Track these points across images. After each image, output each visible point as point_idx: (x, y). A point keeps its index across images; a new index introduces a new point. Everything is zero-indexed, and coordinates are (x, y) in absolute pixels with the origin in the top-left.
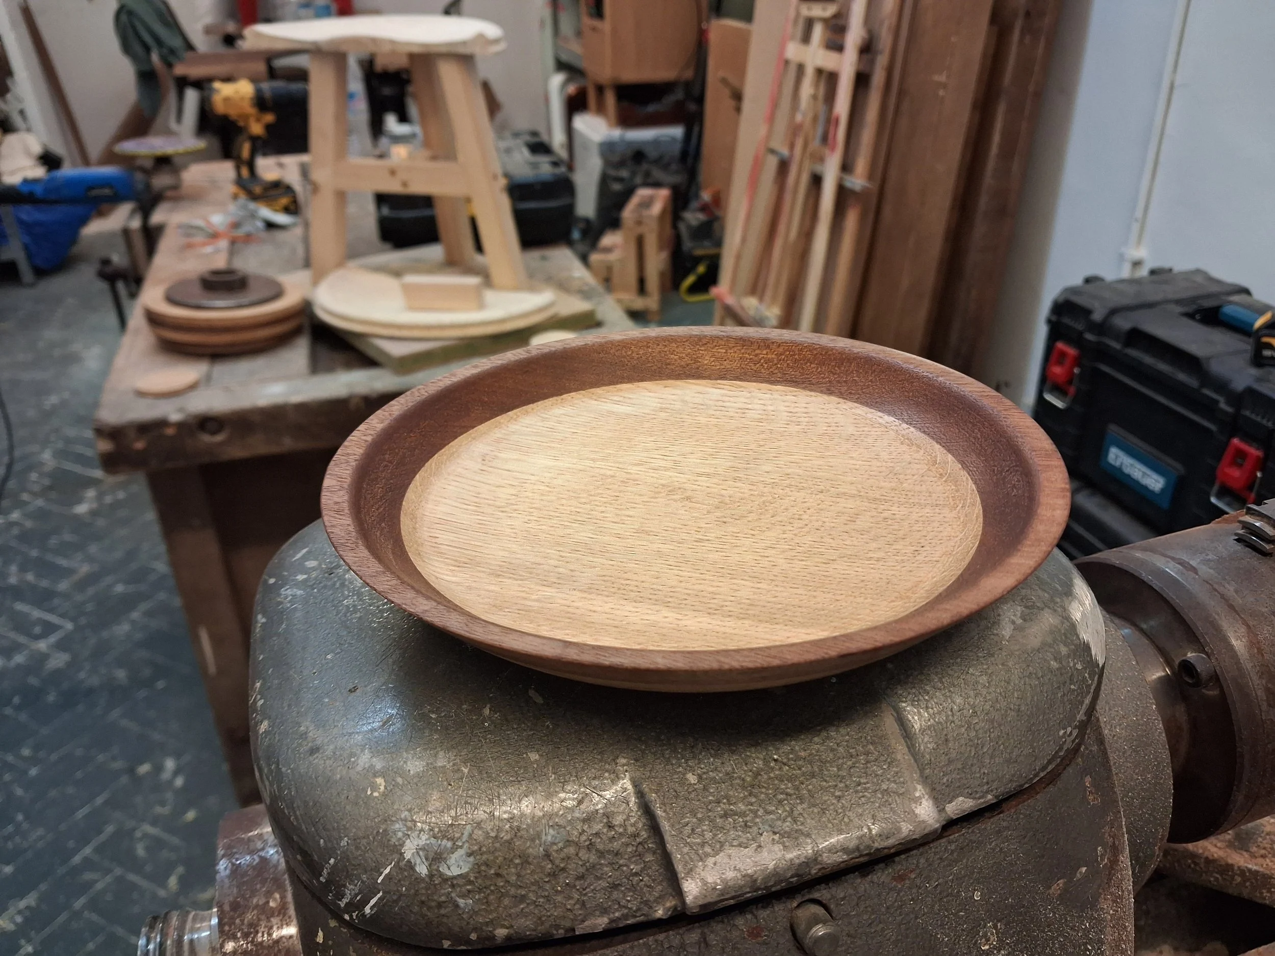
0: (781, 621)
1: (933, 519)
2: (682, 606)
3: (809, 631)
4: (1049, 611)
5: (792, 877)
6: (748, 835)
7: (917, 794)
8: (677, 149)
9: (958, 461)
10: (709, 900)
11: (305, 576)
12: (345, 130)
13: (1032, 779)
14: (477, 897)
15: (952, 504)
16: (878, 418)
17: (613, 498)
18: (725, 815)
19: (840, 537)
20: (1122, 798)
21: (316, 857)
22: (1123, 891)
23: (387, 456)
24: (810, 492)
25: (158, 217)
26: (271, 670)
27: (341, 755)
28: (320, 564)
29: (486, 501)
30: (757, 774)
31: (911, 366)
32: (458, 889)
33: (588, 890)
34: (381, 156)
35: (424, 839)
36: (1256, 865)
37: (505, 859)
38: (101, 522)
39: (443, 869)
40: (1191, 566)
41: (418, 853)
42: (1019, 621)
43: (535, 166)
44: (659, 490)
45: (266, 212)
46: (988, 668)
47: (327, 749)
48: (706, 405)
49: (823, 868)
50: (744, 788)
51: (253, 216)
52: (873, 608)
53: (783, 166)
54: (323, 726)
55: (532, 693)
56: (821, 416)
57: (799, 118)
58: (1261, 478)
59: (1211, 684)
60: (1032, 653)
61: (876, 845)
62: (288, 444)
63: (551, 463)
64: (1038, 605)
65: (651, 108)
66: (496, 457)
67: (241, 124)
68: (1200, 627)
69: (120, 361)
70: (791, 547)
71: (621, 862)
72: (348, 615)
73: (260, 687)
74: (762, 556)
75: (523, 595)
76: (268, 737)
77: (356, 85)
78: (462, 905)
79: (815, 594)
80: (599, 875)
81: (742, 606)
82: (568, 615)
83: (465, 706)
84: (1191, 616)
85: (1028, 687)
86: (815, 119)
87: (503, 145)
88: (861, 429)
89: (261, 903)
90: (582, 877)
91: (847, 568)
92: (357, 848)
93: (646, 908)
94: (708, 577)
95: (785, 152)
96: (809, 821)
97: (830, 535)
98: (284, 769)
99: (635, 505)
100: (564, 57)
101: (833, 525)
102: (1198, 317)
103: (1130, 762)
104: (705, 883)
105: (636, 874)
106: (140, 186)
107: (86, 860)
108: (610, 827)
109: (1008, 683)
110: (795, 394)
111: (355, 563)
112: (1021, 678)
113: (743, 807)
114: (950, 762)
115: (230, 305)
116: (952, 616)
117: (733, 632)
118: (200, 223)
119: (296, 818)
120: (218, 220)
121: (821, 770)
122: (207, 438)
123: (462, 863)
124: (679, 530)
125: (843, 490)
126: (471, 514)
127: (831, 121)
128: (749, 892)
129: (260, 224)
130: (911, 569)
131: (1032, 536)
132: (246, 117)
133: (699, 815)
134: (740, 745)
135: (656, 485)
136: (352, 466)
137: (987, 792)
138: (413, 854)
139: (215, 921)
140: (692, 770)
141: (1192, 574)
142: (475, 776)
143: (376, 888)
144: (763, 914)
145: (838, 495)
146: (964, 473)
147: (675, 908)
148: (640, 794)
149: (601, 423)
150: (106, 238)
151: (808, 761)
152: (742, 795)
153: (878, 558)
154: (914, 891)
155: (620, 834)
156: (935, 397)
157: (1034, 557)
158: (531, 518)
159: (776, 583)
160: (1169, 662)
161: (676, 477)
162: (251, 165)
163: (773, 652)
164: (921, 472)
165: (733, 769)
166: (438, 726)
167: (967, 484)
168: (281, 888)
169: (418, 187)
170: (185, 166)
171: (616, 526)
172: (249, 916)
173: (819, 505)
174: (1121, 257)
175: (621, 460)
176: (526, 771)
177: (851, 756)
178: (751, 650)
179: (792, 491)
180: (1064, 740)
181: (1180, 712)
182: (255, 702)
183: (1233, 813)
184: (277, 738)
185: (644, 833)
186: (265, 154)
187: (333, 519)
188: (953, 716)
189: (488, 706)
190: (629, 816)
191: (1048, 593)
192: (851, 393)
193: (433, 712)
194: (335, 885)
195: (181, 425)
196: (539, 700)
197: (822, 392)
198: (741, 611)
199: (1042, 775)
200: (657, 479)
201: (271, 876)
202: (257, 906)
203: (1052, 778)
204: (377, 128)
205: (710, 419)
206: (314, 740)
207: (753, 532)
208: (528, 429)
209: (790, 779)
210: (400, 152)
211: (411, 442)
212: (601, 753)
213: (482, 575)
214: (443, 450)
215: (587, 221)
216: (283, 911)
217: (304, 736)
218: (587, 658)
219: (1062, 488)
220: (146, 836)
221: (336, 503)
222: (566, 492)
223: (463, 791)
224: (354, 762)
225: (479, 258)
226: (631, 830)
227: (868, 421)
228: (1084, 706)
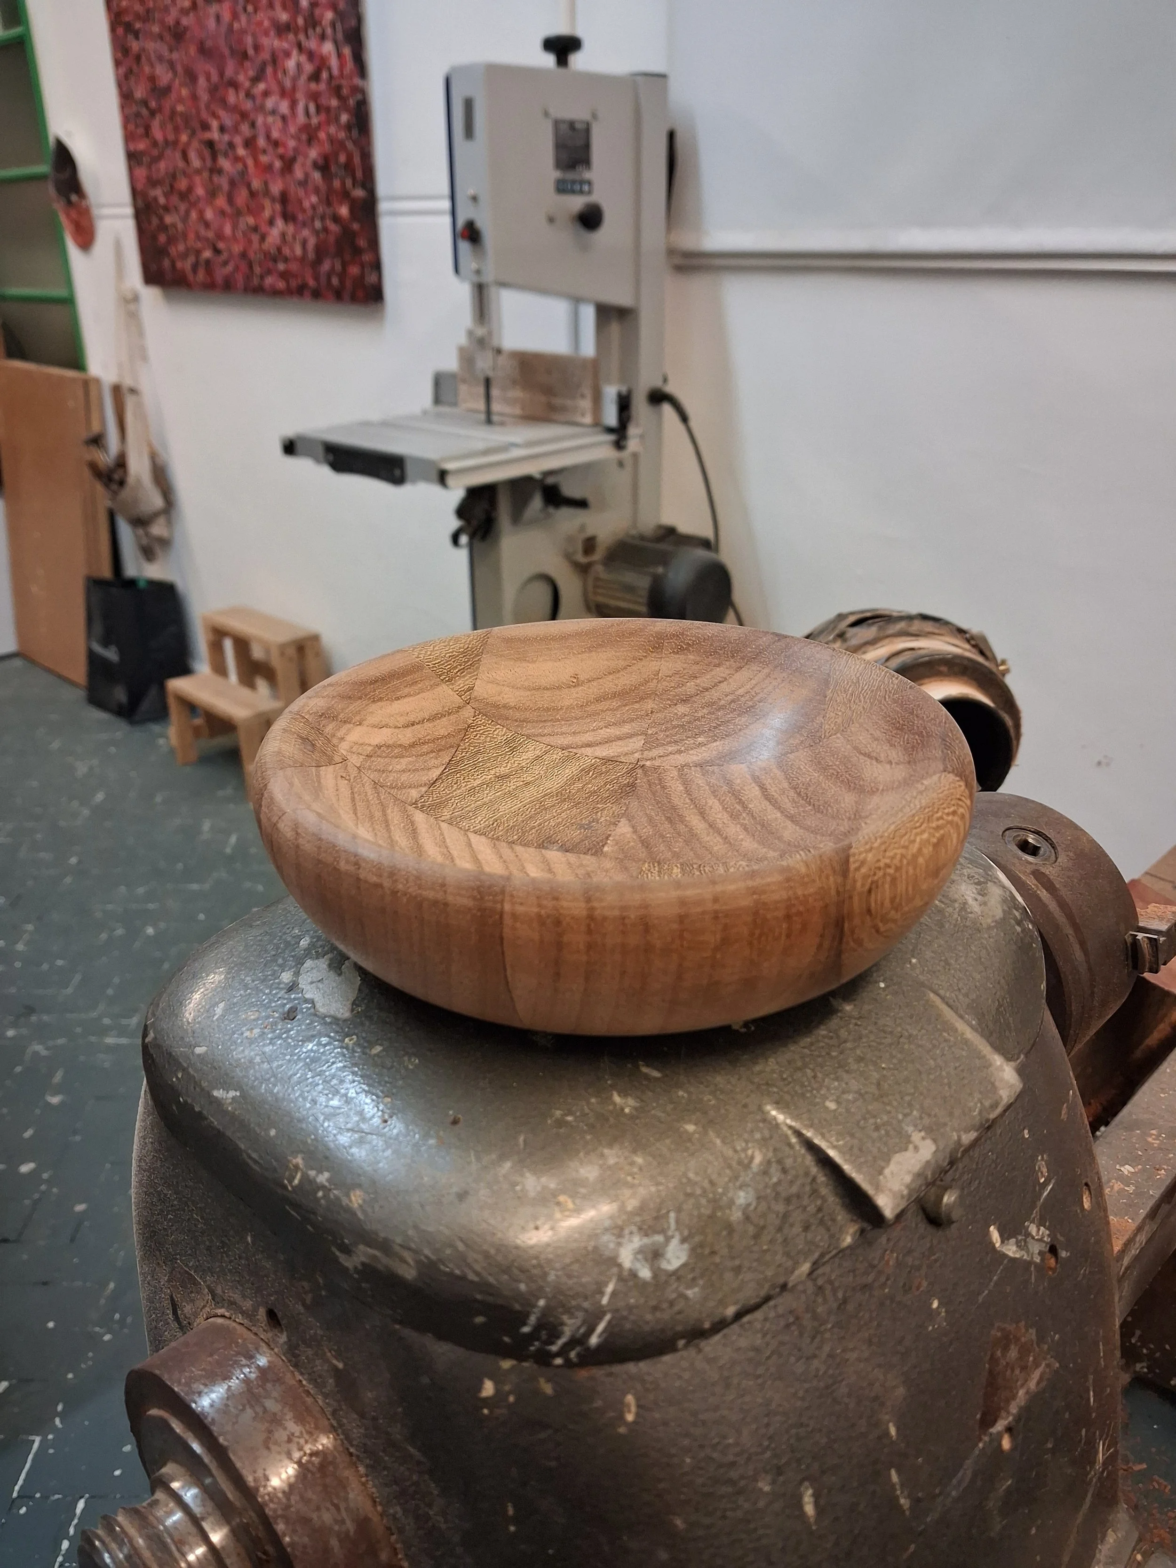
5: (948, 1165)
6: (902, 1139)
7: (997, 1063)
10: (901, 1206)
14: (701, 1283)
21: (517, 1307)
26: (311, 1138)
27: (500, 1189)
30: (879, 1085)
32: (684, 1281)
33: (787, 1240)
35: (637, 1242)
37: (713, 1234)
39: (665, 1265)
41: (636, 1258)
42: (979, 898)
47: (480, 1188)
49: (965, 1149)
50: (876, 1100)
54: (454, 1168)
55: (645, 1070)
61: (991, 1116)
64: (982, 880)
71: (804, 1203)
72: (367, 1051)
73: (305, 1162)
76: (377, 1207)
78: (691, 1296)
80: (791, 1222)
83: (594, 1101)
90: (779, 1229)
92: (570, 1277)
96: (938, 1112)
98: (431, 1229)
104: (892, 1193)
105: (819, 1211)
108: (785, 1172)
112: (1005, 946)
113: (885, 1117)
121: (922, 1066)
123: (678, 1253)
133: (857, 1135)
134: (850, 1063)
138: (631, 1260)
140: (826, 1097)
142: (651, 1163)
143: (601, 1312)
147: (862, 1230)
148: (797, 1133)
151: (908, 1061)
152: (878, 1107)
155: (795, 1176)
166: (582, 1127)
176: (692, 1143)
182: (309, 1181)
184: (394, 1203)
185: (813, 1169)
189: (616, 1092)
190: (795, 1157)
191: (981, 868)
193: (567, 1115)
194: (548, 1328)
206: (453, 1185)
209: (905, 1081)
212: (745, 1106)
217: (436, 1185)
223: (650, 1180)
226: (802, 1169)
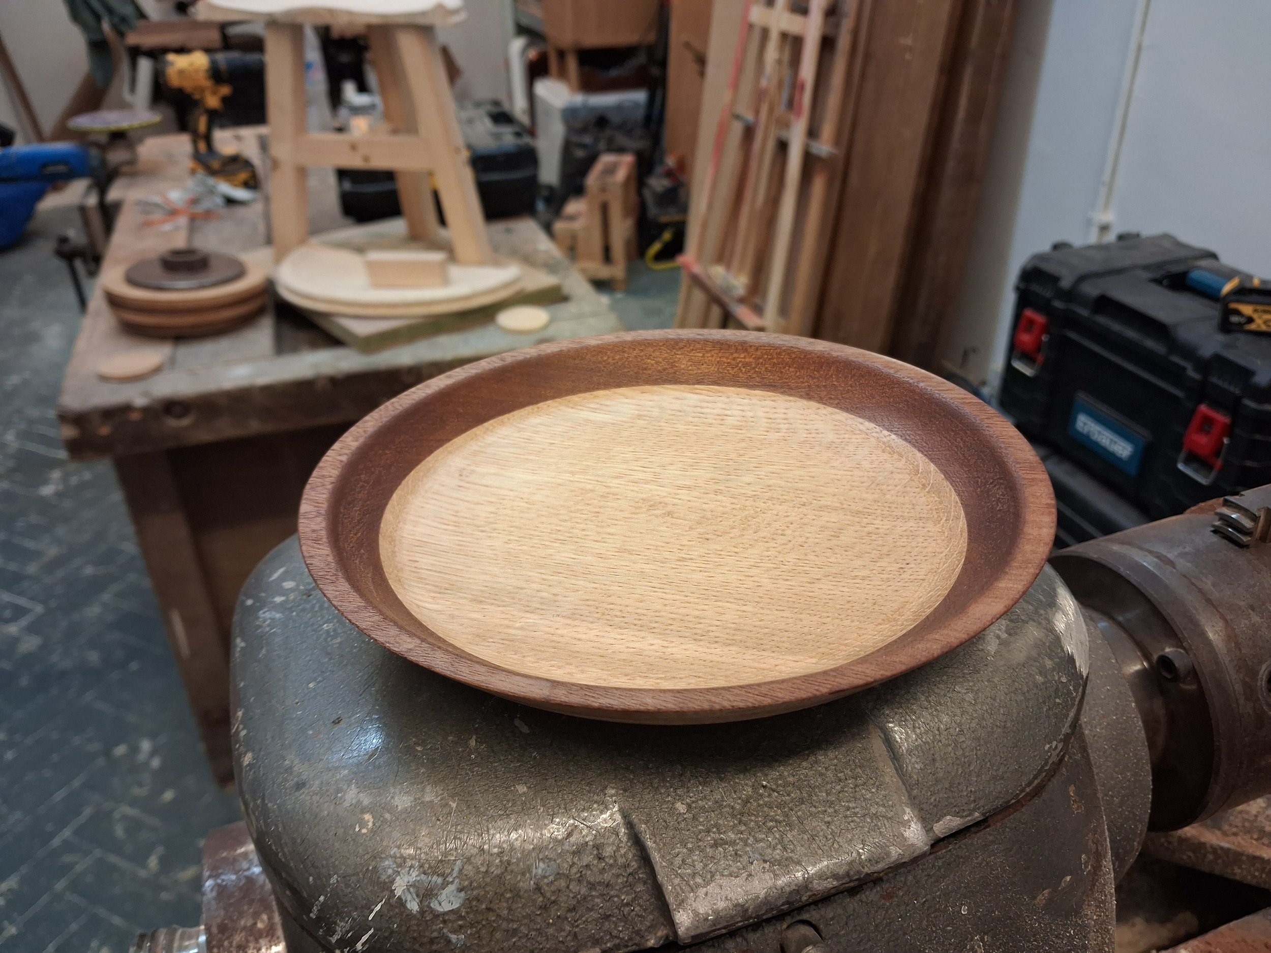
0: (768, 647)
1: (917, 533)
2: (667, 632)
3: (796, 658)
4: (1035, 624)
5: (783, 905)
6: (739, 864)
7: (906, 818)
8: (640, 114)
9: (941, 470)
10: (701, 930)
11: (283, 598)
12: (302, 101)
13: (1018, 795)
14: (469, 932)
15: (936, 516)
16: (858, 424)
17: (593, 514)
18: (716, 845)
19: (824, 554)
20: (1103, 798)
21: (305, 895)
22: (1106, 896)
23: (363, 476)
24: (791, 505)
25: (114, 194)
26: (253, 698)
27: (327, 791)
28: (298, 585)
29: (465, 520)
30: (746, 802)
31: (892, 371)
32: (450, 925)
33: (579, 922)
34: (340, 130)
35: (414, 876)
36: (1228, 842)
37: (496, 893)
38: (67, 504)
39: (434, 905)
40: (1169, 559)
41: (408, 890)
42: (1004, 636)
43: (497, 136)
44: (640, 505)
45: (225, 188)
46: (974, 685)
47: (313, 784)
48: (685, 411)
49: (814, 895)
50: (733, 816)
51: (212, 191)
52: (861, 632)
53: (749, 132)
54: (309, 760)
55: (517, 722)
56: (801, 422)
57: (764, 83)
58: (1228, 445)
59: (1189, 679)
60: (1017, 668)
61: (866, 870)
62: (255, 427)
63: (530, 477)
64: (1023, 618)
65: (614, 73)
66: (473, 472)
67: (197, 97)
68: (1178, 621)
69: (81, 344)
70: (775, 566)
71: (612, 893)
72: (329, 639)
73: (242, 716)
74: (746, 576)
75: (506, 622)
76: (253, 771)
77: (313, 54)
78: (454, 941)
79: (801, 616)
80: (590, 906)
81: (728, 631)
82: (553, 644)
83: (450, 738)
84: (1169, 611)
85: (1014, 703)
86: (780, 84)
87: (464, 115)
88: (842, 436)
89: (249, 924)
90: (573, 909)
91: (832, 588)
92: (347, 886)
93: (638, 938)
94: (692, 600)
95: (750, 117)
96: (798, 848)
97: (814, 551)
98: (270, 805)
99: (616, 522)
100: (525, 21)
101: (817, 540)
102: (1165, 282)
103: (1110, 761)
104: (696, 913)
105: (628, 904)
106: (95, 163)
107: (65, 842)
108: (600, 858)
109: (994, 700)
110: (773, 398)
111: (336, 597)
112: (1006, 694)
113: (733, 836)
114: (937, 781)
115: (192, 286)
116: (942, 648)
117: (720, 659)
118: (157, 199)
119: (284, 854)
120: (176, 196)
121: (810, 796)
122: (173, 423)
123: (452, 899)
124: (661, 549)
125: (825, 503)
126: (450, 535)
127: (796, 86)
128: (741, 921)
129: (219, 201)
130: (896, 588)
131: (1019, 557)
132: (202, 90)
133: (690, 845)
134: (729, 772)
135: (637, 500)
136: (328, 489)
137: (974, 810)
138: (404, 890)
139: (203, 938)
140: (681, 798)
141: (1170, 568)
142: (463, 811)
143: (367, 925)
144: (752, 937)
145: (821, 508)
146: (946, 483)
147: (667, 937)
148: (630, 825)
149: (579, 433)
150: (62, 212)
151: (797, 787)
152: (732, 824)
153: (864, 577)
154: (903, 908)
155: (611, 865)
156: (916, 403)
157: (1022, 580)
158: (512, 538)
159: (761, 605)
160: (1146, 656)
161: (657, 490)
162: (208, 138)
163: (764, 690)
164: (904, 482)
165: (722, 797)
166: (424, 759)
167: (951, 496)
168: (267, 908)
169: (380, 162)
170: (141, 140)
171: (597, 545)
172: (238, 938)
173: (802, 519)
174: (1089, 222)
175: (600, 473)
176: (514, 805)
177: (840, 780)
178: (741, 687)
179: (774, 504)
180: (1049, 754)
181: (1158, 707)
182: (237, 732)
183: (1210, 804)
184: (262, 773)
185: (634, 863)
186: (223, 126)
187: (311, 549)
188: (940, 735)
189: (474, 737)
190: (618, 848)
191: (1032, 605)
192: (830, 398)
193: (419, 745)
194: (326, 921)
195: (146, 410)
196: (525, 730)
197: (801, 397)
198: (727, 636)
199: (1028, 790)
200: (637, 492)
201: (259, 897)
202: (244, 928)
203: (1037, 791)
204: (335, 98)
205: (690, 427)
206: (300, 774)
207: (736, 550)
208: (506, 441)
209: (779, 806)
210: (360, 126)
211: (387, 459)
212: (589, 784)
213: (461, 601)
214: (419, 466)
215: (550, 188)
216: (271, 932)
217: (289, 770)
218: (576, 699)
219: (1048, 504)
220: (124, 818)
221: (314, 531)
222: (546, 509)
223: (452, 826)
224: (341, 798)
225: (443, 233)
226: (621, 861)
227: (848, 428)
228: (1069, 719)
